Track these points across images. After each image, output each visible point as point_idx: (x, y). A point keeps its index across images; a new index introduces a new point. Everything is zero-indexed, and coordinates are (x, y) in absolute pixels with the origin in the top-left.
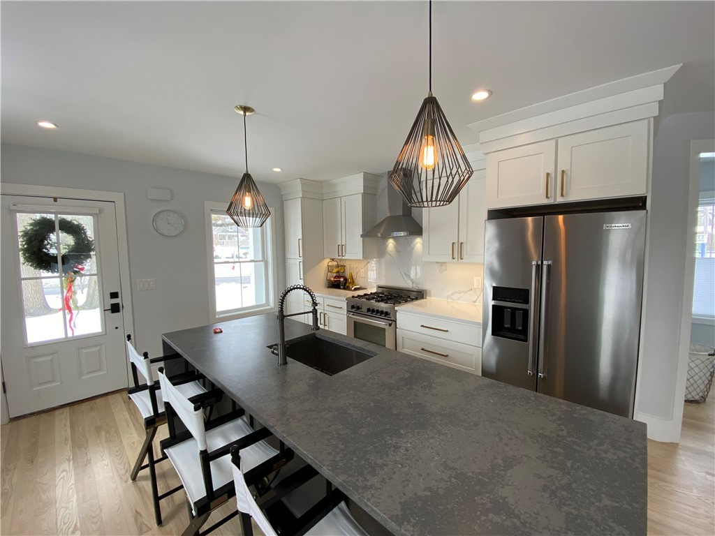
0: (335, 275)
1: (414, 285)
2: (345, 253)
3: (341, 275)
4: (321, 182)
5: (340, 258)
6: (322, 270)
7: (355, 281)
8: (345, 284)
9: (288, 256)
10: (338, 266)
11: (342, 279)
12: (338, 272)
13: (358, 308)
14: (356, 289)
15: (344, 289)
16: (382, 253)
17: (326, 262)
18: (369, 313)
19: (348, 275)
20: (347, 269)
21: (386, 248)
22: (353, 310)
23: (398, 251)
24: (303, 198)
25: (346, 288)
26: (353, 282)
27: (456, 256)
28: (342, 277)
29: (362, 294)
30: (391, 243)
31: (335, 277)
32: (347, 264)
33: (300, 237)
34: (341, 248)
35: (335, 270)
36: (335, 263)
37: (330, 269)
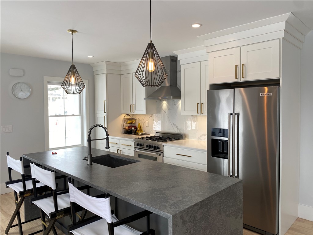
0: (129, 125)
1: (179, 131)
2: (135, 110)
3: (133, 125)
4: (120, 63)
5: (132, 113)
6: (120, 121)
7: (143, 129)
8: (135, 131)
9: (98, 112)
10: (131, 119)
11: (133, 128)
12: (131, 123)
13: (141, 145)
14: (142, 134)
15: (135, 134)
16: (159, 110)
17: (123, 116)
18: (148, 148)
19: (137, 125)
20: (137, 121)
21: (162, 107)
22: (138, 147)
23: (169, 109)
24: (107, 74)
25: (136, 133)
26: (141, 130)
27: (199, 111)
28: (133, 126)
29: (145, 137)
30: (165, 104)
31: (129, 127)
32: (137, 118)
33: (105, 99)
34: (132, 107)
35: (129, 122)
36: (129, 117)
37: (125, 121)
